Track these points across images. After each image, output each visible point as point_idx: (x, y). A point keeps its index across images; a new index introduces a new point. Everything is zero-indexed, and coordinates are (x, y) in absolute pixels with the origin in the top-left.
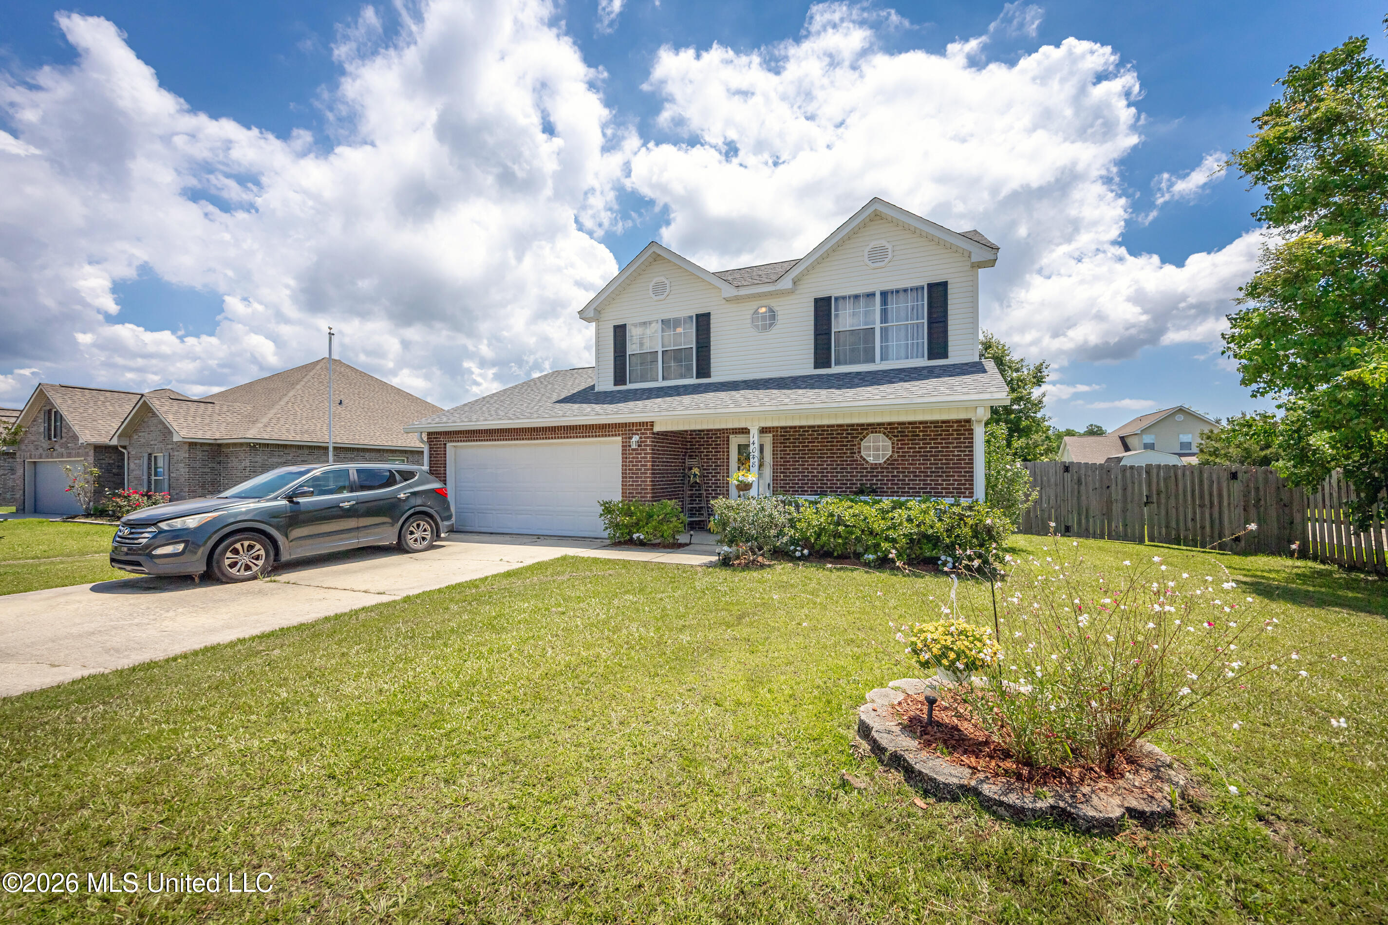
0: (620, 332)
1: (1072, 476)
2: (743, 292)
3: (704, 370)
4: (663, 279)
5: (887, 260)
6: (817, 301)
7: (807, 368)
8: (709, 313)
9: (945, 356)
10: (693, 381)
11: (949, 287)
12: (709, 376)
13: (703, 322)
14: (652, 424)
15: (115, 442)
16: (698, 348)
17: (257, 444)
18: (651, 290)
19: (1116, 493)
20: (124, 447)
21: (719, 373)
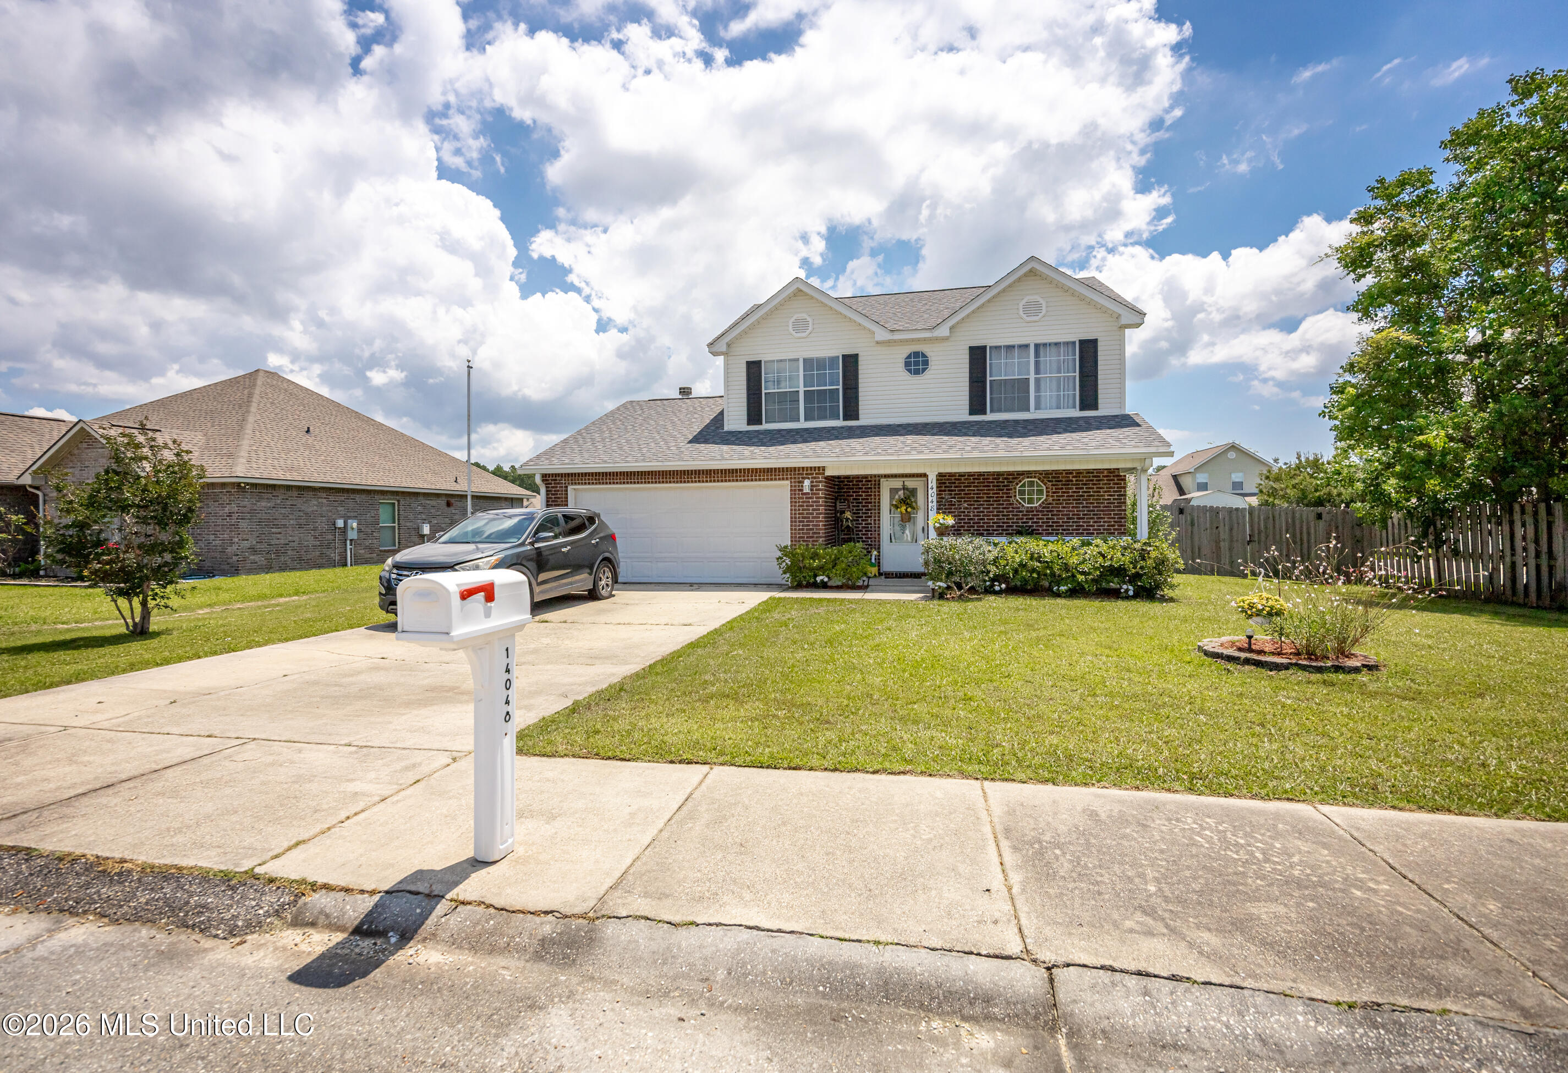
0: (754, 369)
1: (1186, 517)
2: (897, 336)
3: (851, 411)
4: (804, 316)
5: (1041, 315)
6: (972, 349)
7: (961, 413)
8: (857, 355)
9: (1095, 407)
10: (839, 423)
11: (1099, 344)
12: (857, 419)
13: (851, 363)
14: (824, 469)
15: (27, 480)
16: (845, 389)
17: (248, 484)
18: (791, 326)
19: (1224, 535)
20: (37, 488)
21: (868, 416)
